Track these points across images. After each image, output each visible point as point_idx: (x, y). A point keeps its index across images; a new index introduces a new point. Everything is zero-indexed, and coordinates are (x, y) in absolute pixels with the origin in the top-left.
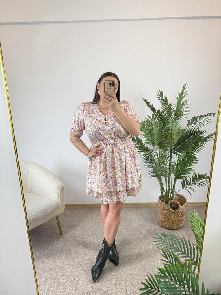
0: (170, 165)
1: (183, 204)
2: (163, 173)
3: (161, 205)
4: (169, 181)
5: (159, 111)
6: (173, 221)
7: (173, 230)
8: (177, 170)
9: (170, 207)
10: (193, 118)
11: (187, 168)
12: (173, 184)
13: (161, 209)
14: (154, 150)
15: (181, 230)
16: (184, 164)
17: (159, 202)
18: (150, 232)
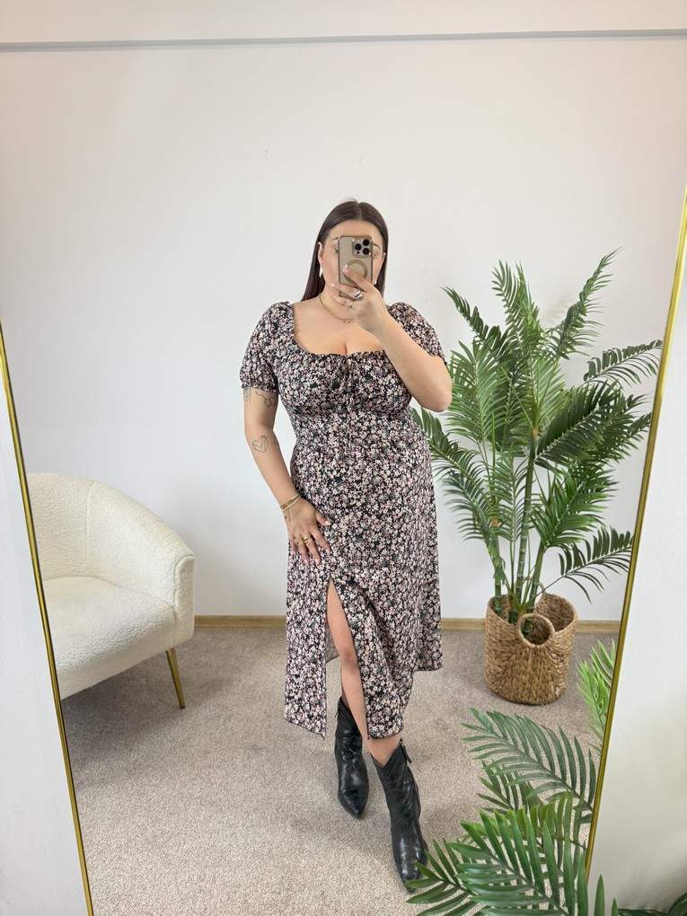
0: (526, 501)
1: (563, 624)
2: (504, 526)
3: (494, 625)
4: (522, 554)
5: (496, 331)
6: (531, 679)
7: (528, 704)
8: (547, 518)
9: (525, 634)
10: (605, 356)
11: (582, 513)
12: (534, 562)
13: (494, 639)
14: (477, 453)
15: (555, 707)
16: (570, 499)
17: (487, 616)
18: (457, 709)
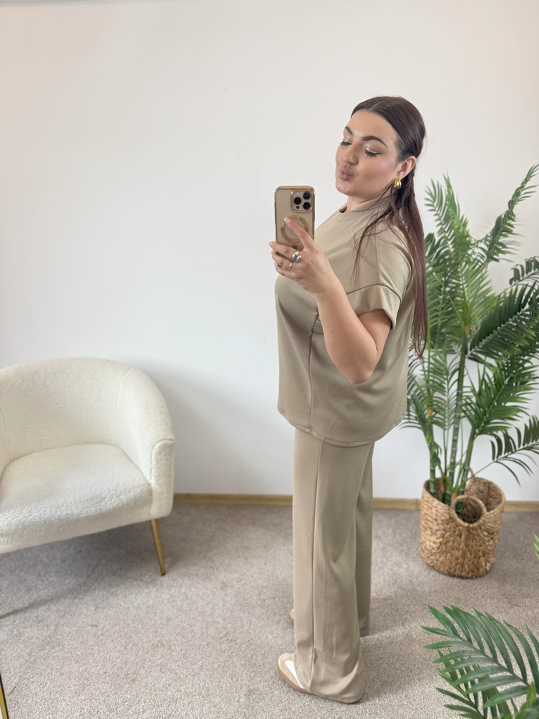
0: (458, 393)
1: (491, 505)
2: (438, 415)
3: (430, 506)
4: (455, 441)
5: (431, 237)
6: (464, 555)
7: (461, 577)
8: (478, 408)
9: (458, 513)
10: (528, 263)
11: (509, 404)
12: (465, 448)
13: (430, 518)
15: (485, 581)
16: (499, 391)
17: (423, 497)
18: (396, 581)
